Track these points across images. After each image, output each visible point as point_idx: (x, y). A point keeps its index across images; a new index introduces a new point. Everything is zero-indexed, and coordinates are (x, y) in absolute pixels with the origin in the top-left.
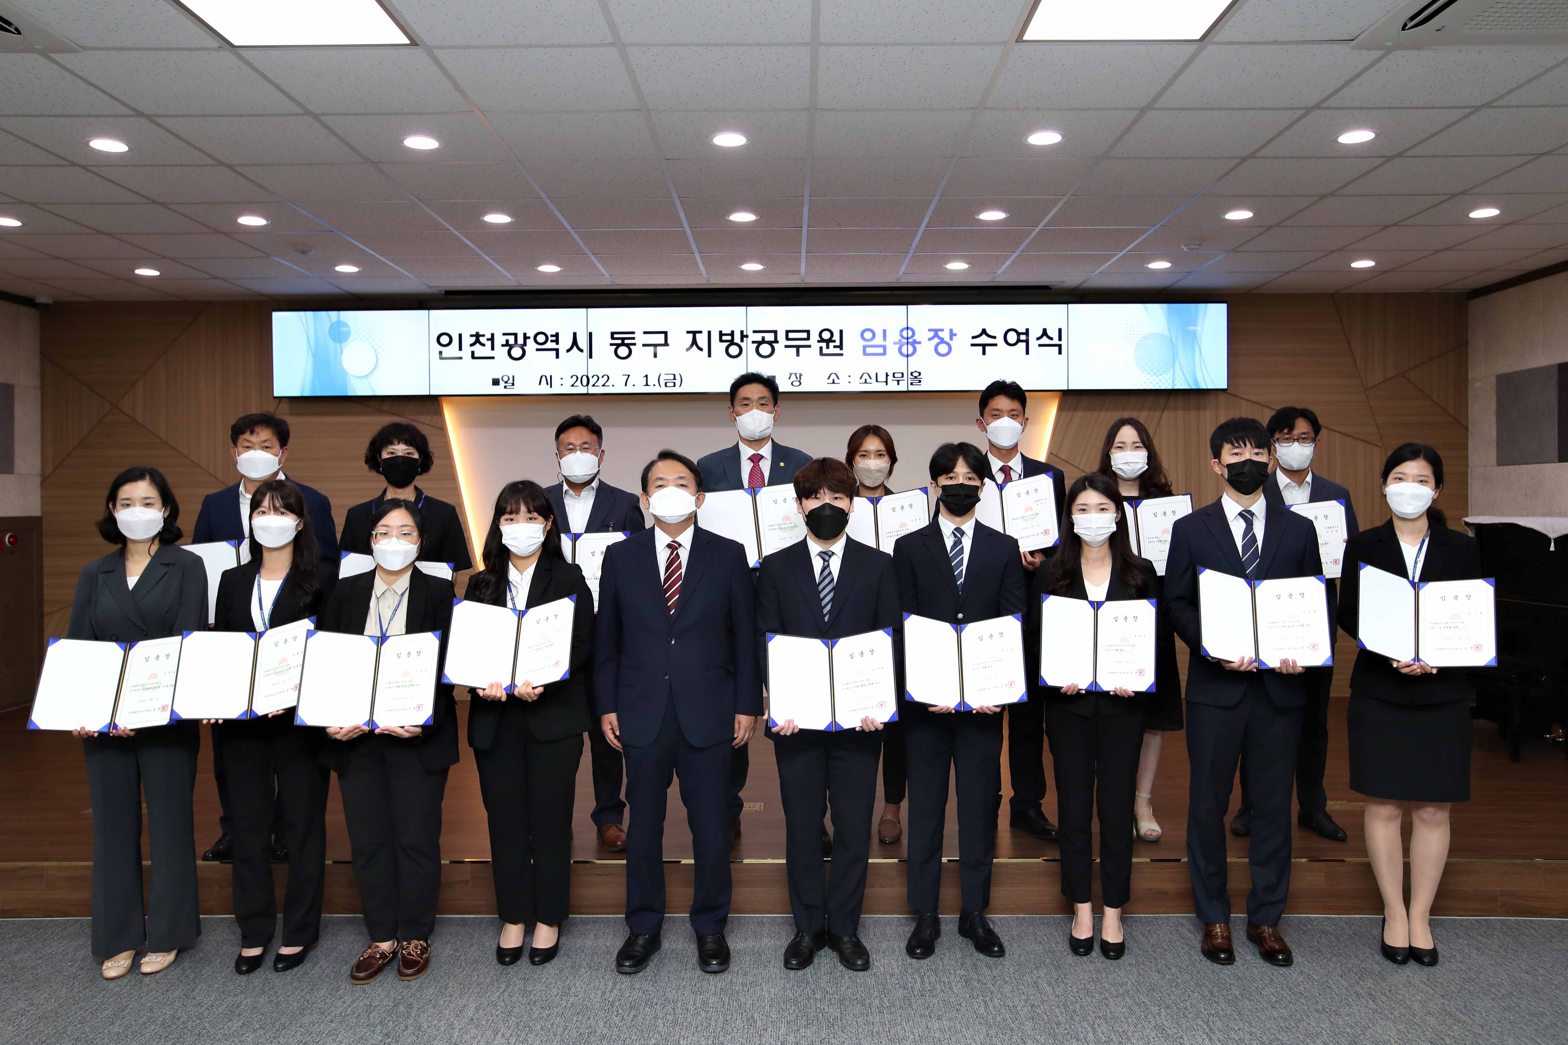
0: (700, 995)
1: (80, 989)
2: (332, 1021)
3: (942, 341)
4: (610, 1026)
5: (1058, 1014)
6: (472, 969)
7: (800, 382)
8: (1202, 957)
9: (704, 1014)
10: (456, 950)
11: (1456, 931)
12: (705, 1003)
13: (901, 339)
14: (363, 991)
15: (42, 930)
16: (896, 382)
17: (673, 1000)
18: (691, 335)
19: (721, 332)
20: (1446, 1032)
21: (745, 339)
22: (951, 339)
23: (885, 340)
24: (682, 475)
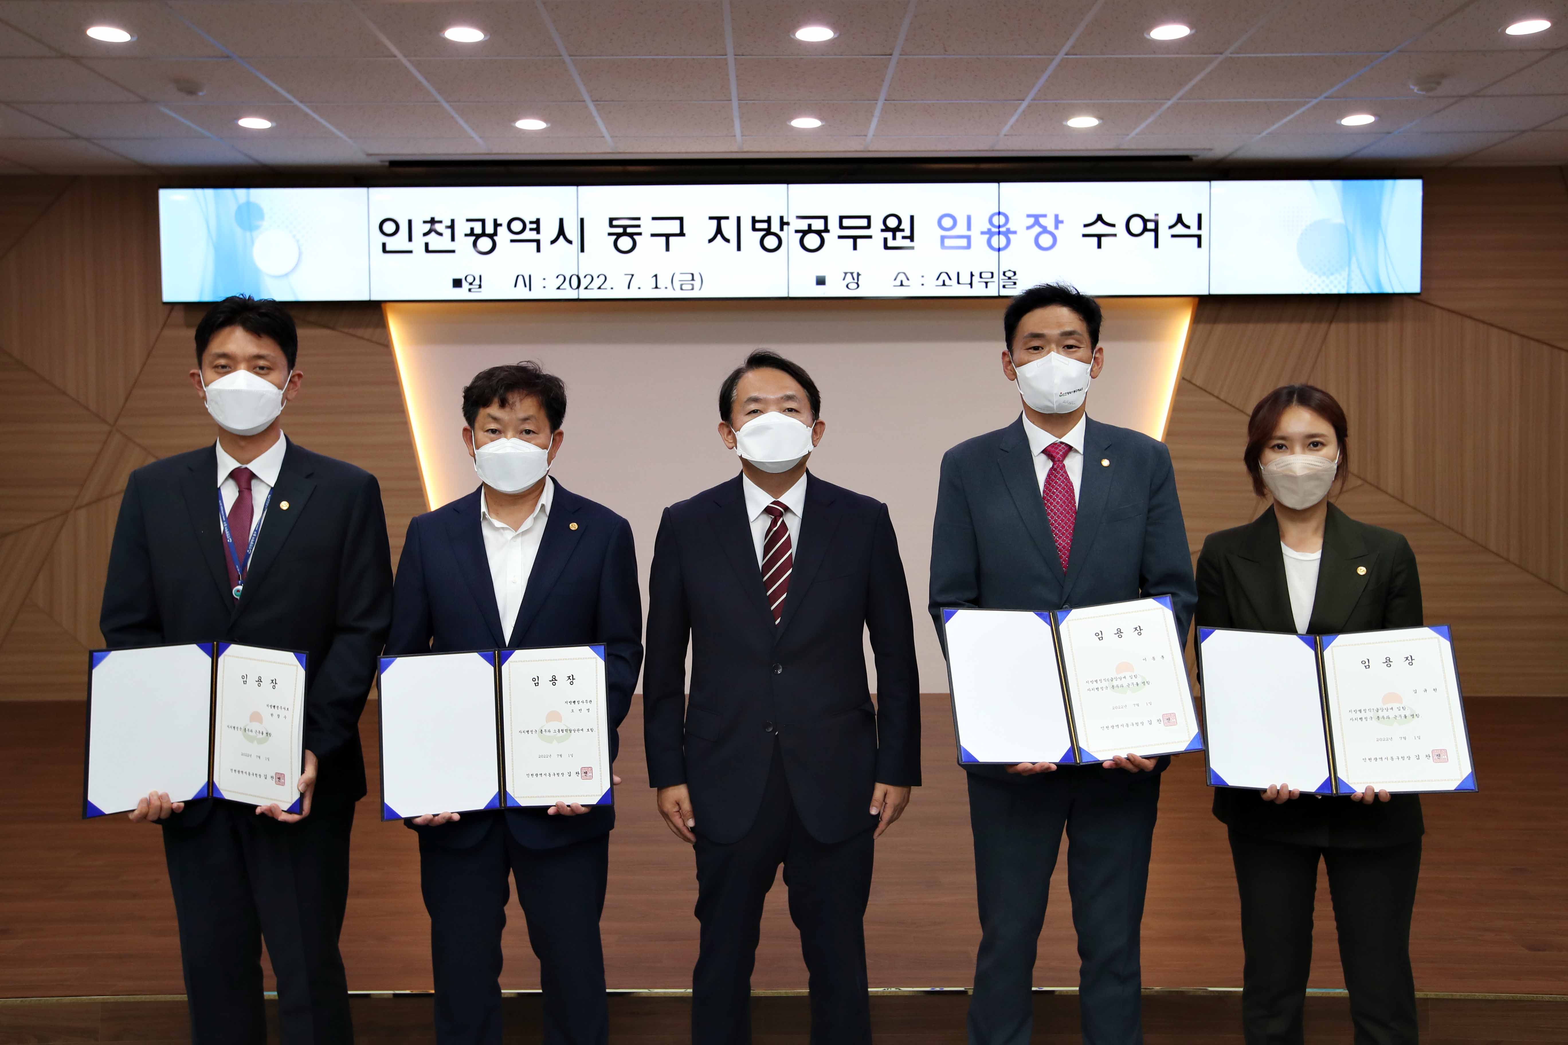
3: (1045, 230)
7: (857, 283)
13: (990, 227)
16: (984, 284)
18: (715, 222)
19: (753, 218)
21: (785, 227)
22: (1057, 227)
23: (969, 228)
24: (789, 393)
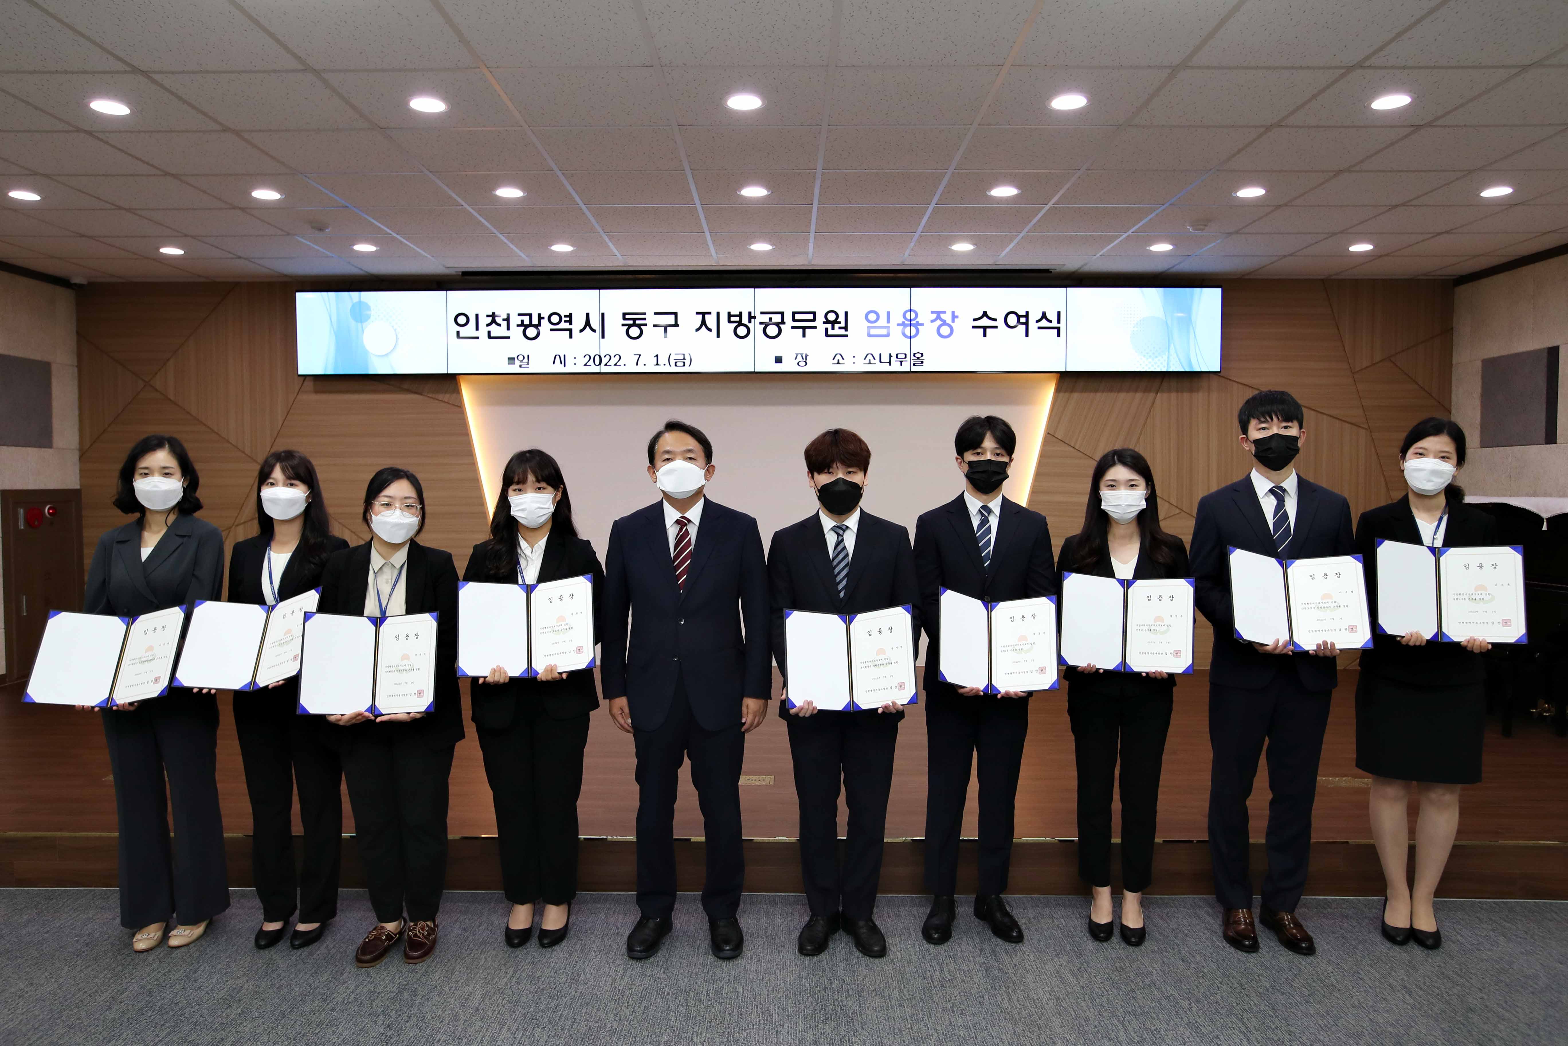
0: (713, 984)
1: (83, 967)
2: (333, 1010)
3: (944, 323)
4: (620, 1020)
5: (1085, 1008)
6: (480, 951)
7: (805, 362)
8: (1225, 943)
9: (717, 1006)
10: (465, 929)
11: (1478, 915)
12: (718, 993)
13: (904, 320)
14: (368, 974)
15: (55, 900)
16: (900, 363)
17: (686, 989)
18: (700, 316)
19: (729, 313)
20: (1492, 1031)
21: (753, 320)
22: (953, 321)
23: (888, 321)
24: (690, 448)
